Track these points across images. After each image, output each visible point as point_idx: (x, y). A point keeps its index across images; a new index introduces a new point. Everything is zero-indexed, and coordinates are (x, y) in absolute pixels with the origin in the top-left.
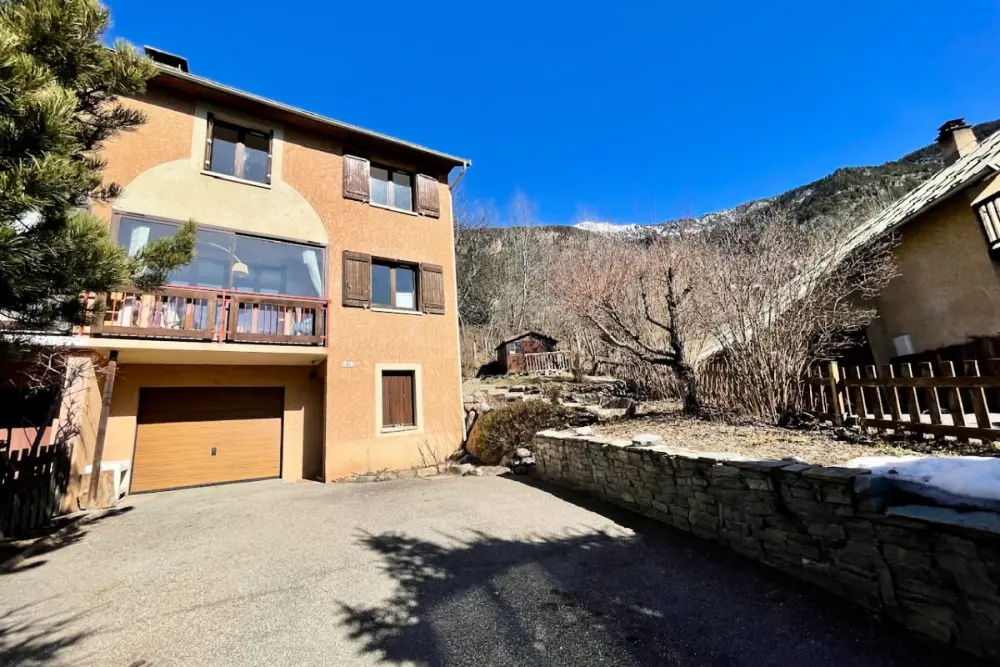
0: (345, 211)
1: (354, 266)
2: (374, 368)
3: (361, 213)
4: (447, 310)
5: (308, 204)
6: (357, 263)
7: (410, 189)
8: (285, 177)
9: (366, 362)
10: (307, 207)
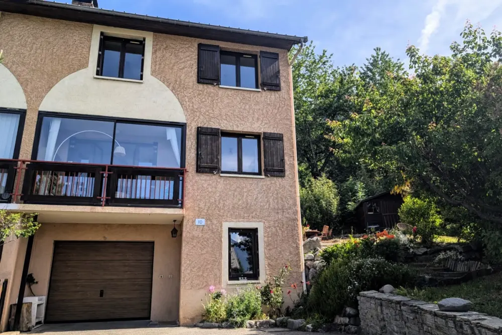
0: (199, 94)
1: (206, 140)
2: (221, 226)
3: (212, 95)
4: (287, 173)
5: (170, 92)
6: (209, 137)
7: (253, 69)
8: (154, 73)
9: (215, 222)
10: (169, 94)
